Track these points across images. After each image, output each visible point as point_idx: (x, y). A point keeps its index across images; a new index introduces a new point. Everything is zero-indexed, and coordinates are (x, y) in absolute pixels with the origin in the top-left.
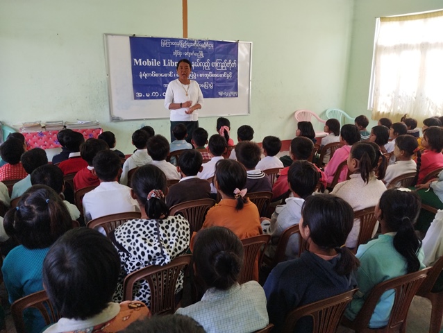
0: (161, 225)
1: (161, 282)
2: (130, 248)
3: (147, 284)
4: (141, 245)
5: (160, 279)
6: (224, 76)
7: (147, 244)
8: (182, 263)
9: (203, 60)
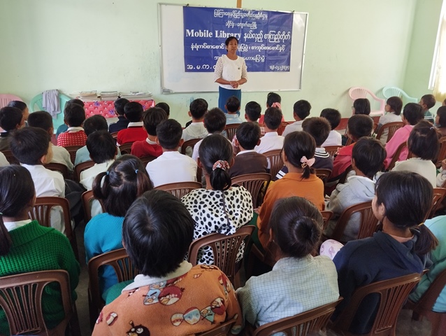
0: (226, 196)
1: (224, 250)
2: (197, 218)
3: (211, 251)
4: (208, 216)
5: (223, 247)
6: (277, 48)
7: (214, 215)
8: (245, 233)
9: (256, 31)
